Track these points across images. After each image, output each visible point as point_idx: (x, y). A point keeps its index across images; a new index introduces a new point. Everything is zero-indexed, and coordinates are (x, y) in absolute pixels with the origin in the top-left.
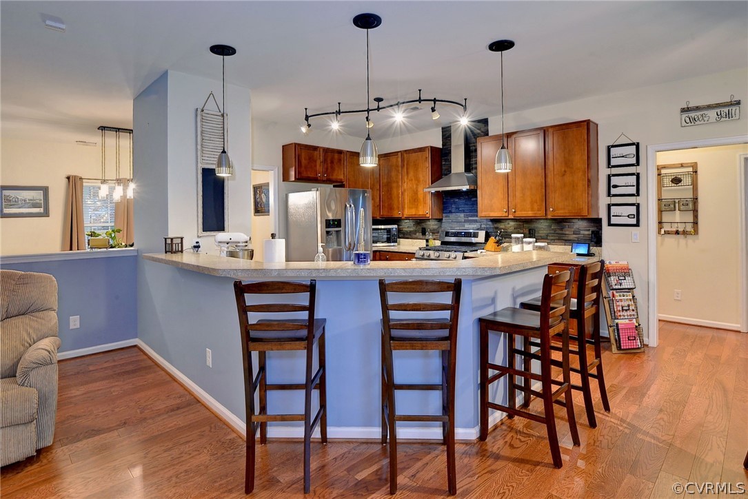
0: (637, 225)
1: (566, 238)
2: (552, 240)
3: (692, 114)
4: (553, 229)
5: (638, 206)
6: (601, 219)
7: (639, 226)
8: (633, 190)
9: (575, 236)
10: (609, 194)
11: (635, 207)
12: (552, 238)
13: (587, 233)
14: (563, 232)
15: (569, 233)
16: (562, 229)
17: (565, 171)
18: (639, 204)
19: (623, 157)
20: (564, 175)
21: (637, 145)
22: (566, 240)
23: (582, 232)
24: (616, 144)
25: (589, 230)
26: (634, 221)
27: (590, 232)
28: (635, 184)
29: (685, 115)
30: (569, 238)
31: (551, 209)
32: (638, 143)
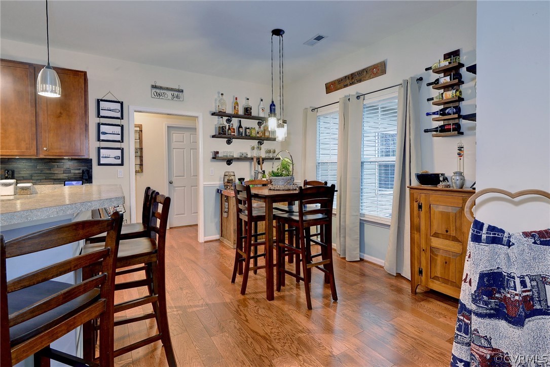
0: (122, 164)
1: (55, 177)
2: (38, 180)
3: (158, 91)
4: (39, 169)
5: (122, 150)
6: (91, 160)
7: (123, 165)
8: (118, 138)
9: (65, 175)
10: (99, 140)
11: (120, 151)
12: (37, 178)
13: (77, 172)
14: (52, 172)
15: (59, 173)
16: (50, 169)
17: (61, 113)
18: (123, 149)
19: (110, 110)
20: (59, 117)
21: (122, 104)
22: (55, 179)
23: (72, 171)
24: (103, 99)
25: (80, 169)
26: (119, 162)
27: (81, 171)
28: (120, 133)
29: (154, 90)
30: (59, 177)
31: (45, 149)
32: (122, 102)
